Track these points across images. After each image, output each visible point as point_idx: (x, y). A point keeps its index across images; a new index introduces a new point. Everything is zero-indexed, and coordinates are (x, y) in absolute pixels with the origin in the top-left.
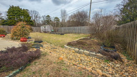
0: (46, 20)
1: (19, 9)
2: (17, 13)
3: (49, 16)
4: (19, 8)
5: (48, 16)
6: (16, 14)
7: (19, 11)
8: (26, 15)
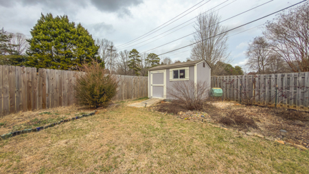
0: (129, 62)
1: (66, 24)
2: (60, 33)
3: (137, 52)
4: (67, 21)
5: (134, 51)
6: (55, 36)
7: (66, 29)
8: (86, 39)
